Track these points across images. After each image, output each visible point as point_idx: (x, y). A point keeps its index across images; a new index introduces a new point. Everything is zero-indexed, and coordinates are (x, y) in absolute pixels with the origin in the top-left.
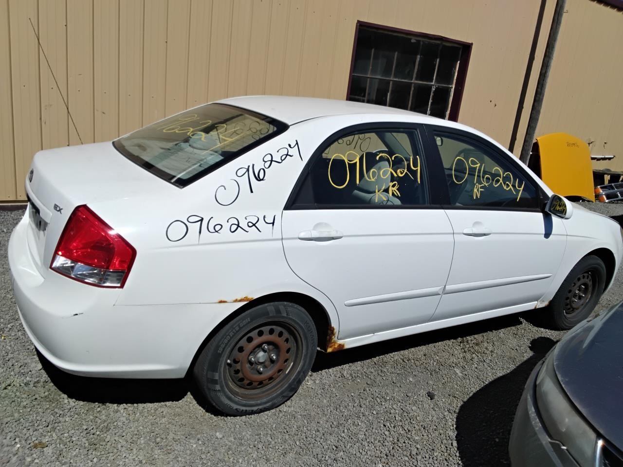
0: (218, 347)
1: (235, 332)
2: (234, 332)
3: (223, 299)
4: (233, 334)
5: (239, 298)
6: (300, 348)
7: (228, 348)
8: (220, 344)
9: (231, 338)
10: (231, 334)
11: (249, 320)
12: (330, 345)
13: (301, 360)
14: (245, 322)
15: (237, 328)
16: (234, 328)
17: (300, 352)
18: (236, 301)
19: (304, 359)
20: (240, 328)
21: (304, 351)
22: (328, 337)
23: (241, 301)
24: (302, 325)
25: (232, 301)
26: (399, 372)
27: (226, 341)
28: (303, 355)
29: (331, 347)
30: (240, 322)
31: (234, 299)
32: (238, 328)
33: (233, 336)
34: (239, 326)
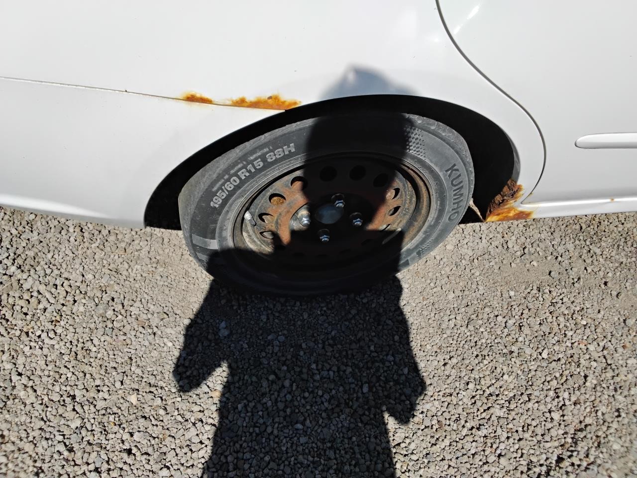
0: (209, 194)
1: (253, 170)
2: (249, 171)
3: (199, 94)
4: (247, 174)
5: (250, 98)
6: (424, 211)
7: (239, 197)
8: (215, 189)
9: (243, 182)
10: (243, 174)
11: (293, 150)
12: (496, 212)
13: (418, 231)
14: (279, 153)
15: (259, 164)
16: (252, 162)
17: (420, 219)
18: (241, 103)
19: (425, 232)
20: (267, 165)
21: (429, 219)
22: (498, 198)
23: (256, 105)
24: (441, 174)
25: (230, 103)
26: (624, 260)
27: (229, 187)
28: (427, 224)
29: (498, 215)
30: (266, 150)
31: (236, 97)
32: (262, 164)
33: (248, 179)
34: (263, 158)
